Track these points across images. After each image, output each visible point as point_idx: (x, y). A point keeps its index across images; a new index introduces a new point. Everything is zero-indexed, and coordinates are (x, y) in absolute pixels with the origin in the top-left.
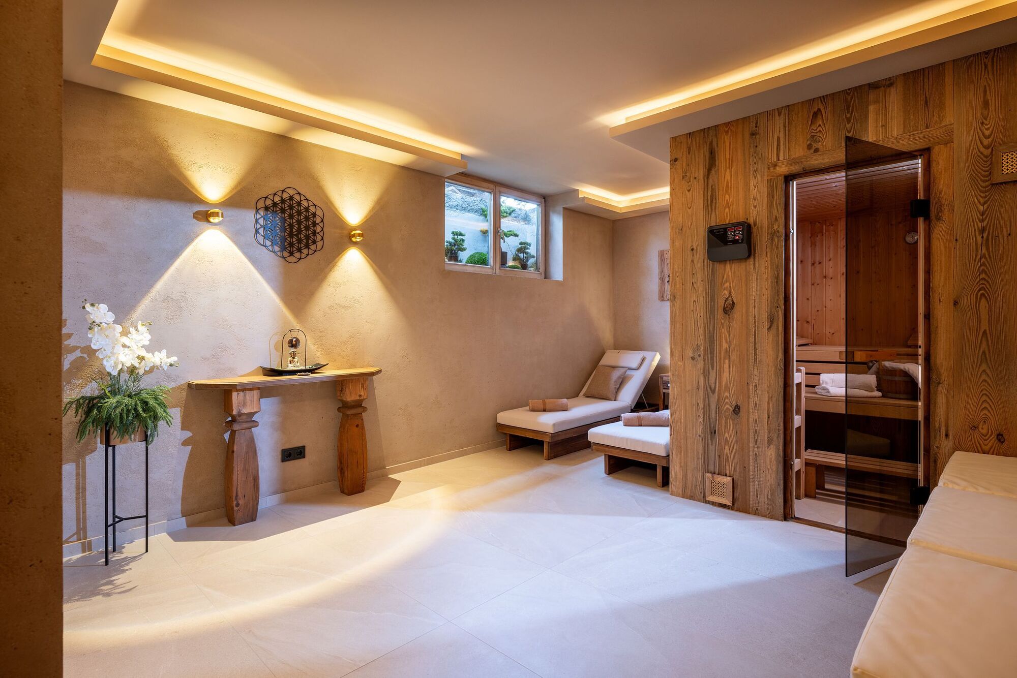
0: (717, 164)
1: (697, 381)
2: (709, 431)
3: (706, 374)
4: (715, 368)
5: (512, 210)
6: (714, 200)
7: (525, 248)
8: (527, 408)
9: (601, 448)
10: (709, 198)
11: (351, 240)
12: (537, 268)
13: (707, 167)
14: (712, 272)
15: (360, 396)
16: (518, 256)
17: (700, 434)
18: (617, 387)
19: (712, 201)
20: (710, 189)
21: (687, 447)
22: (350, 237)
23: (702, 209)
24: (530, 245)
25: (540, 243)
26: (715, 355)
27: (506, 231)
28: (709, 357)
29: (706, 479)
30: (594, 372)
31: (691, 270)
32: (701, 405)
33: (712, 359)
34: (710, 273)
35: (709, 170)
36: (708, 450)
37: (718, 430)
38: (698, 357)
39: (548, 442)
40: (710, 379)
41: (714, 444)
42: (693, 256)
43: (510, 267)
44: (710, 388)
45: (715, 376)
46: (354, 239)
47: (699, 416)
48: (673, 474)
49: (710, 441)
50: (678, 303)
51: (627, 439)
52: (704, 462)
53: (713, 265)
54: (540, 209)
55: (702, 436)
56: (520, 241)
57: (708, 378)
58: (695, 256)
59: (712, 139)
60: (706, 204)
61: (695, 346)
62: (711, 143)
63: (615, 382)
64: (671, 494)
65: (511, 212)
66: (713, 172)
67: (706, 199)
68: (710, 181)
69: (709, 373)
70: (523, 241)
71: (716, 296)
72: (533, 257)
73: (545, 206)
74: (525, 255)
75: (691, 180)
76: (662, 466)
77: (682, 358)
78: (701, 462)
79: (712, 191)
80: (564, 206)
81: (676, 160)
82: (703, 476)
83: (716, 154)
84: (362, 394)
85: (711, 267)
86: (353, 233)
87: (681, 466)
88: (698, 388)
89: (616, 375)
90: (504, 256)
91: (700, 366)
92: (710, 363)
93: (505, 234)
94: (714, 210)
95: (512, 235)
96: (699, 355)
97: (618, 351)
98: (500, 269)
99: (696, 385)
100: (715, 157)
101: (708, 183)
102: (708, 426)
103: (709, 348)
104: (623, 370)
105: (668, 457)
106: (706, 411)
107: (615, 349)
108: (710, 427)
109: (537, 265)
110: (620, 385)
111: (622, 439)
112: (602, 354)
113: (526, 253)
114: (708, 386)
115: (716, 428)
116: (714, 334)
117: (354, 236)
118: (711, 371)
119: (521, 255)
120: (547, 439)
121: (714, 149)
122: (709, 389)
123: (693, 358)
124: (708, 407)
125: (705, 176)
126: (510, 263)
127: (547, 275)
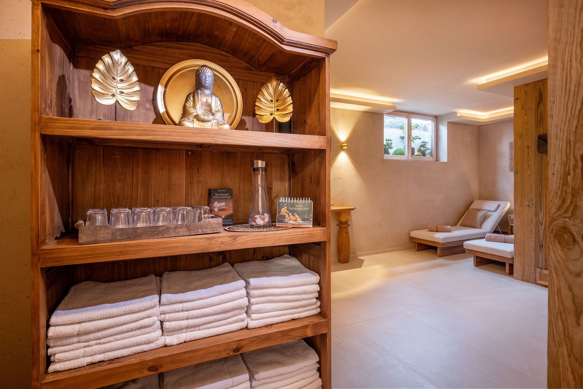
0: (544, 101)
1: (531, 218)
2: (538, 246)
3: (537, 215)
4: (543, 211)
5: (417, 125)
6: (542, 120)
7: (424, 145)
8: (427, 230)
9: (472, 252)
10: (539, 119)
11: (342, 148)
12: (431, 155)
13: (538, 102)
14: (540, 159)
15: (347, 219)
16: (421, 149)
17: (533, 247)
18: (481, 221)
19: (540, 121)
20: (539, 114)
21: (525, 254)
22: (342, 147)
23: (534, 125)
24: (427, 143)
25: (434, 142)
26: (543, 204)
27: (414, 136)
28: (539, 205)
29: (537, 272)
30: (467, 212)
31: (527, 158)
32: (534, 231)
33: (541, 207)
34: (539, 160)
35: (539, 104)
36: (538, 256)
37: (545, 245)
38: (531, 205)
39: (440, 248)
40: (539, 217)
41: (542, 253)
42: (529, 150)
43: (416, 156)
44: (540, 222)
45: (543, 216)
46: (343, 148)
47: (532, 237)
48: (516, 268)
49: (539, 251)
50: (519, 175)
51: (487, 248)
52: (535, 263)
53: (541, 155)
54: (434, 123)
55: (534, 248)
56: (422, 141)
57: (538, 217)
58: (530, 151)
59: (541, 87)
60: (537, 122)
61: (530, 199)
62: (540, 89)
63: (480, 218)
64: (515, 279)
65: (417, 127)
66: (541, 104)
67: (537, 119)
68: (540, 110)
69: (539, 214)
70: (424, 141)
71: (543, 172)
72: (429, 149)
73: (436, 122)
74: (424, 148)
75: (527, 110)
76: (509, 264)
77: (522, 205)
78: (533, 262)
79: (540, 115)
80: (448, 121)
81: (517, 99)
82: (535, 270)
83: (543, 95)
84: (348, 218)
85: (540, 157)
86: (343, 145)
87: (521, 264)
88: (532, 222)
89: (480, 214)
90: (413, 150)
91: (533, 210)
92: (539, 209)
93: (414, 138)
94: (542, 126)
95: (417, 138)
96: (533, 204)
97: (482, 201)
98: (411, 157)
99: (531, 220)
100: (542, 97)
101: (538, 111)
102: (538, 243)
103: (538, 201)
104: (485, 212)
105: (513, 259)
106: (537, 235)
107: (480, 200)
108: (539, 243)
109: (432, 154)
110: (483, 220)
111: (484, 248)
112: (472, 202)
113: (425, 147)
114: (538, 222)
115: (543, 244)
116: (542, 193)
117: (343, 146)
118: (540, 213)
119: (422, 149)
120: (439, 246)
121: (542, 92)
122: (538, 223)
123: (528, 206)
124: (538, 232)
125: (536, 107)
126: (416, 153)
127: (437, 159)
